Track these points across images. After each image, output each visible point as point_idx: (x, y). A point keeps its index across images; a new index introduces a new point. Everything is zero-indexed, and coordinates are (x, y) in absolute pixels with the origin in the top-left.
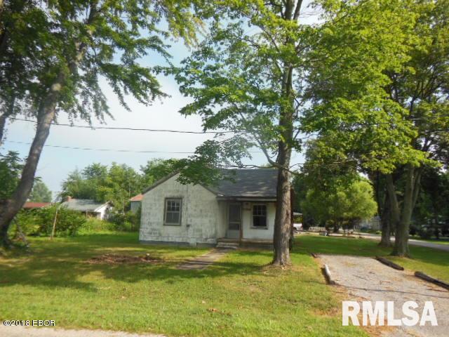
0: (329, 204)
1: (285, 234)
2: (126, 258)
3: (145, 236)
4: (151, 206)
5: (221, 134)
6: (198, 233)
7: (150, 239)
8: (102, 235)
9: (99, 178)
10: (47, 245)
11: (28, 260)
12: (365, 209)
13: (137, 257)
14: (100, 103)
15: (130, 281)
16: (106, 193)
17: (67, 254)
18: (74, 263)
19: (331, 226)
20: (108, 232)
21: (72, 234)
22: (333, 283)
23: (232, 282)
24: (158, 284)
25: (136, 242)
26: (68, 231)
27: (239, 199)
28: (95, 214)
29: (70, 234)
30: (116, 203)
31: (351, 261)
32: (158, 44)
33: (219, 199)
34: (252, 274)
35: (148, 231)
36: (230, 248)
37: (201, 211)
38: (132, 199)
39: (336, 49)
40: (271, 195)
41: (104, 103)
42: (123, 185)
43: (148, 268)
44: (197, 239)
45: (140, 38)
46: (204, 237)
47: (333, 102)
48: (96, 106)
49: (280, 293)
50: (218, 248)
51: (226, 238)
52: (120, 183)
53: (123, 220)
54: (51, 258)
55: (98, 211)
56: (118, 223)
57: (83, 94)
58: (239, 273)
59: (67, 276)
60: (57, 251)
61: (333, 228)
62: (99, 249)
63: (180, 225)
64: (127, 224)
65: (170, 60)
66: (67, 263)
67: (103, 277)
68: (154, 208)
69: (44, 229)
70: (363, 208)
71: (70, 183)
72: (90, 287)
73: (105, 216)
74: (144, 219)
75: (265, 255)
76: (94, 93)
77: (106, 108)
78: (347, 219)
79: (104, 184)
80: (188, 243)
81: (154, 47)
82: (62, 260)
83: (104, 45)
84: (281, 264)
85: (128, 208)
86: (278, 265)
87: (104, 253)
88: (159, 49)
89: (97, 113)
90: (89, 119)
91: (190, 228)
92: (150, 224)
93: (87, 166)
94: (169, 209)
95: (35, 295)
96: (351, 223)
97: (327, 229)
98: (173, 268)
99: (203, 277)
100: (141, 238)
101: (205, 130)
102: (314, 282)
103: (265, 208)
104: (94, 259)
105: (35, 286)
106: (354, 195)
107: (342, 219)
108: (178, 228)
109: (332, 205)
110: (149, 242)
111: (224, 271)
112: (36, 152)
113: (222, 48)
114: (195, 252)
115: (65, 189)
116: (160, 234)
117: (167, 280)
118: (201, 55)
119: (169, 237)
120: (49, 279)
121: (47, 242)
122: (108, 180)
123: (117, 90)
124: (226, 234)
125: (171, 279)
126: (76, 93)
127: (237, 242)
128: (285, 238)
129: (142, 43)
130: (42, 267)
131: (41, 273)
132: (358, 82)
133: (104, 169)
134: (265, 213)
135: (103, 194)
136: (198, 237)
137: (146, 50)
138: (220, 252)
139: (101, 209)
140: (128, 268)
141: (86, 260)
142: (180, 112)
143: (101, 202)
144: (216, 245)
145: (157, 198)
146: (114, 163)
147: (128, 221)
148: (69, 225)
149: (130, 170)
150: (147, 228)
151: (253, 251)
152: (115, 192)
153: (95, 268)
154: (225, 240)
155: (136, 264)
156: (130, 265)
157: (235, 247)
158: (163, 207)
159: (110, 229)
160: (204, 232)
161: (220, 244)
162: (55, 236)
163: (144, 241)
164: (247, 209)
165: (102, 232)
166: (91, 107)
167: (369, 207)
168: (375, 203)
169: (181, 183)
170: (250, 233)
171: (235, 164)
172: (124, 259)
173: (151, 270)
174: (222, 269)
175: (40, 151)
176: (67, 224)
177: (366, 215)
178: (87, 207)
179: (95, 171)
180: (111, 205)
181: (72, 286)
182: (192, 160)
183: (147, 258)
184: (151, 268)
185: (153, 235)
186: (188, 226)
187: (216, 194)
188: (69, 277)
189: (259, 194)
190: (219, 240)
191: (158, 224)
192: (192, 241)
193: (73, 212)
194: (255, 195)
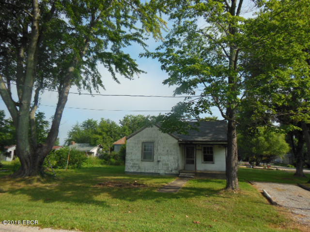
0: (252, 145)
1: (235, 168)
2: (121, 184)
3: (129, 168)
4: (133, 148)
5: (189, 98)
6: (166, 166)
7: (132, 170)
8: (98, 168)
9: (92, 129)
10: (65, 174)
11: (57, 185)
12: (279, 149)
13: (128, 183)
14: (96, 79)
15: (130, 200)
16: (98, 139)
17: (81, 181)
18: (87, 187)
19: (253, 161)
20: (101, 166)
21: (79, 167)
22: (275, 204)
23: (201, 202)
24: (150, 203)
25: (123, 173)
26: (76, 165)
27: (194, 143)
28: (90, 153)
29: (77, 167)
30: (105, 146)
31: (279, 187)
32: (139, 38)
33: (180, 142)
34: (214, 196)
35: (131, 165)
36: (190, 177)
37: (168, 151)
38: (115, 143)
39: (274, 35)
40: (216, 140)
41: (99, 78)
42: (109, 133)
43: (138, 191)
44: (165, 170)
45: (126, 34)
46: (170, 169)
47: (272, 73)
48: (94, 81)
49: (239, 210)
50: (181, 177)
51: (184, 170)
52: (107, 132)
53: (109, 157)
54: (71, 183)
55: (93, 151)
56: (106, 160)
57: (86, 73)
58: (202, 195)
59: (86, 196)
60: (74, 179)
61: (255, 163)
62: (100, 178)
63: (153, 161)
64: (112, 160)
65: (146, 48)
66: (83, 187)
67: (110, 197)
68: (134, 149)
69: (61, 164)
70: (278, 148)
71: (74, 132)
72: (105, 204)
73: (97, 154)
74: (128, 157)
75: (215, 182)
76: (92, 73)
77: (100, 82)
78: (266, 156)
79: (96, 133)
80: (159, 173)
81: (135, 40)
82: (79, 185)
83: (99, 40)
84: (233, 189)
85: (112, 149)
86: (230, 189)
87: (105, 180)
88: (139, 41)
89: (94, 85)
90: (90, 90)
91: (160, 163)
92: (132, 160)
93: (84, 121)
94: (145, 150)
95: (72, 209)
96: (269, 159)
97: (250, 163)
98: (156, 191)
99: (179, 198)
100: (126, 170)
101: (174, 95)
102: (260, 202)
103: (211, 148)
104: (100, 184)
105: (69, 203)
106: (271, 139)
107: (261, 156)
108: (152, 163)
109: (255, 146)
110: (131, 173)
111: (192, 194)
112: (60, 112)
113: (182, 38)
114: (166, 180)
115: (70, 137)
116: (139, 168)
117: (155, 200)
118: (169, 44)
119: (145, 169)
120: (76, 198)
121: (64, 172)
122: (99, 130)
123: (111, 70)
124: (184, 167)
125: (158, 199)
126: (81, 72)
127: (194, 173)
128: (235, 170)
129: (128, 37)
130: (68, 189)
131: (69, 193)
132: (287, 58)
133: (95, 122)
134: (212, 152)
135: (96, 140)
136: (166, 169)
137: (130, 42)
138: (183, 180)
139: (95, 150)
140: (125, 191)
141: (94, 185)
142: (163, 83)
143: (94, 145)
144: (179, 175)
145: (136, 142)
146: (102, 119)
147: (113, 158)
148: (76, 161)
149: (113, 123)
150: (130, 163)
151: (206, 179)
152: (103, 138)
153: (103, 191)
154: (184, 171)
155: (129, 188)
156: (125, 189)
157: (192, 176)
158: (140, 149)
159: (102, 164)
160: (170, 166)
161: (182, 174)
162: (68, 168)
163: (128, 172)
164: (199, 150)
165: (97, 166)
166: (91, 81)
167: (282, 147)
168: (287, 145)
169: (162, 132)
170: (201, 166)
171: (195, 118)
172: (120, 185)
173: (141, 192)
174: (189, 192)
175: (62, 112)
176: (76, 160)
177: (280, 153)
178: (85, 148)
179: (89, 124)
180: (101, 147)
181: (93, 203)
182: (168, 116)
183: (135, 184)
184: (141, 191)
185: (134, 168)
186: (159, 161)
187: (178, 139)
188: (88, 196)
189: (207, 139)
190: (180, 171)
191: (138, 160)
192: (162, 172)
193: (78, 152)
194: (205, 140)
